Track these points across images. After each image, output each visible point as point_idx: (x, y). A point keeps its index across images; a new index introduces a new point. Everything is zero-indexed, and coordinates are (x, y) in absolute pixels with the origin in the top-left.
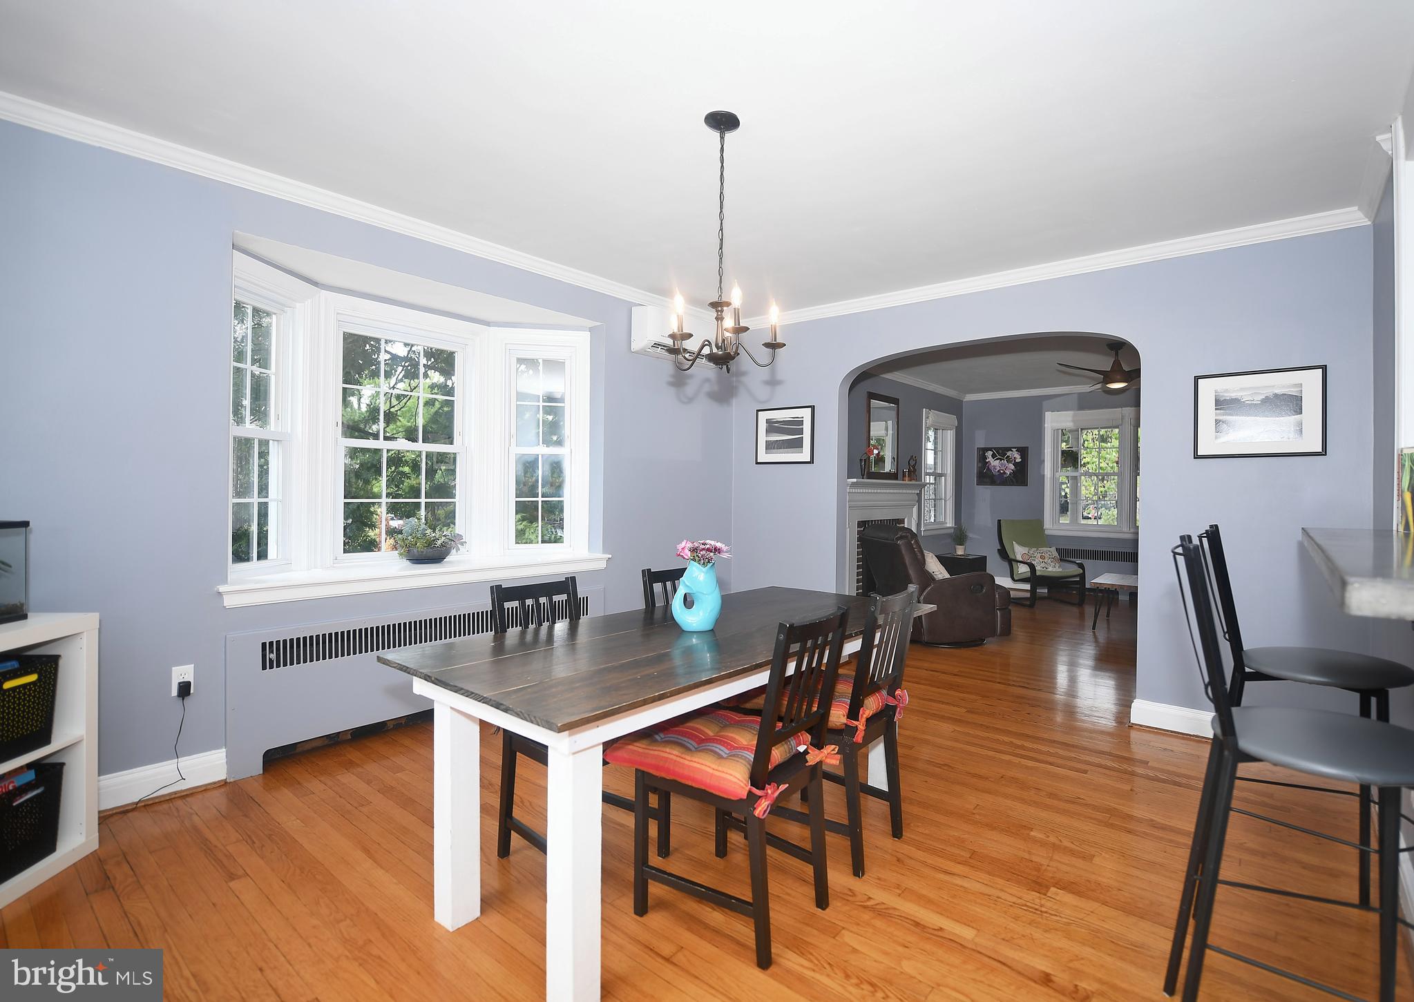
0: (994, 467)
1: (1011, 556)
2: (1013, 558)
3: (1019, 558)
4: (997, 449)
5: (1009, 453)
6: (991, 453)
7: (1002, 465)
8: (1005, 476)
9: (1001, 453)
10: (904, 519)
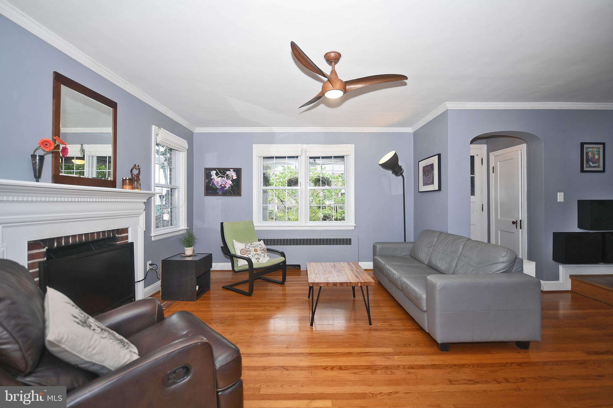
0: (218, 182)
1: (232, 252)
2: (234, 253)
3: (238, 254)
4: (220, 169)
5: (228, 173)
6: (215, 172)
7: (223, 181)
8: (226, 189)
9: (222, 172)
10: (127, 229)
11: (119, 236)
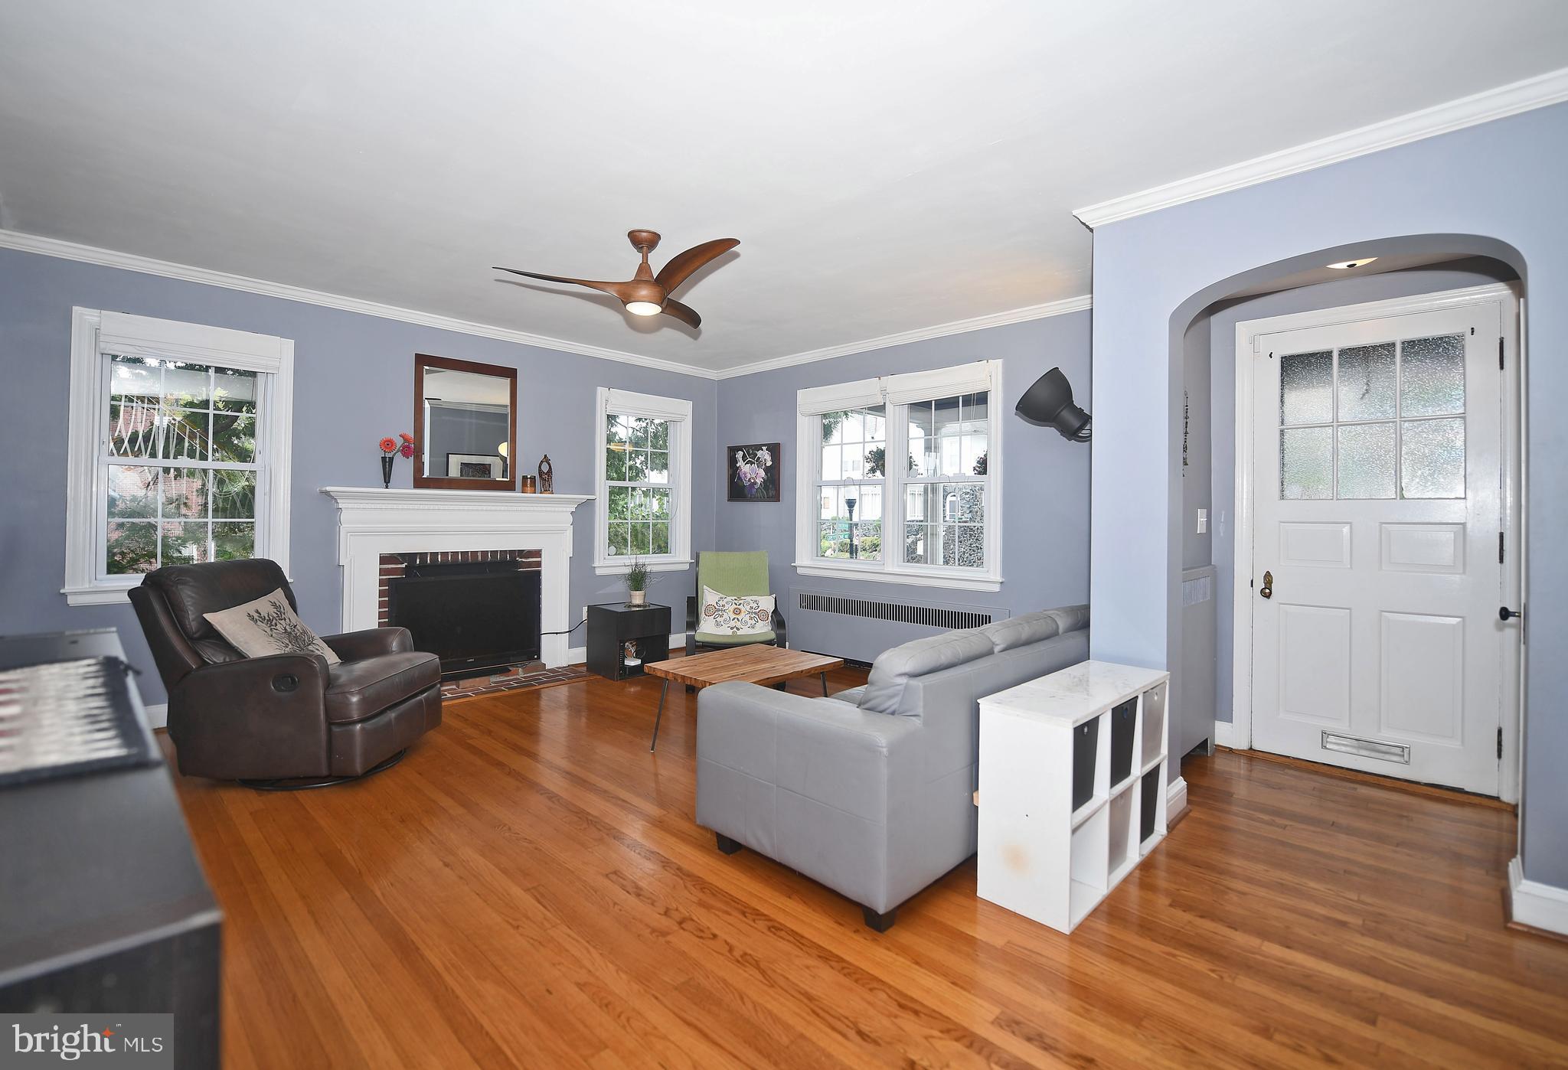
0: (746, 475)
4: (747, 448)
5: (759, 454)
6: (741, 453)
7: (752, 470)
8: (756, 487)
9: (751, 451)
10: (540, 551)
11: (523, 560)
